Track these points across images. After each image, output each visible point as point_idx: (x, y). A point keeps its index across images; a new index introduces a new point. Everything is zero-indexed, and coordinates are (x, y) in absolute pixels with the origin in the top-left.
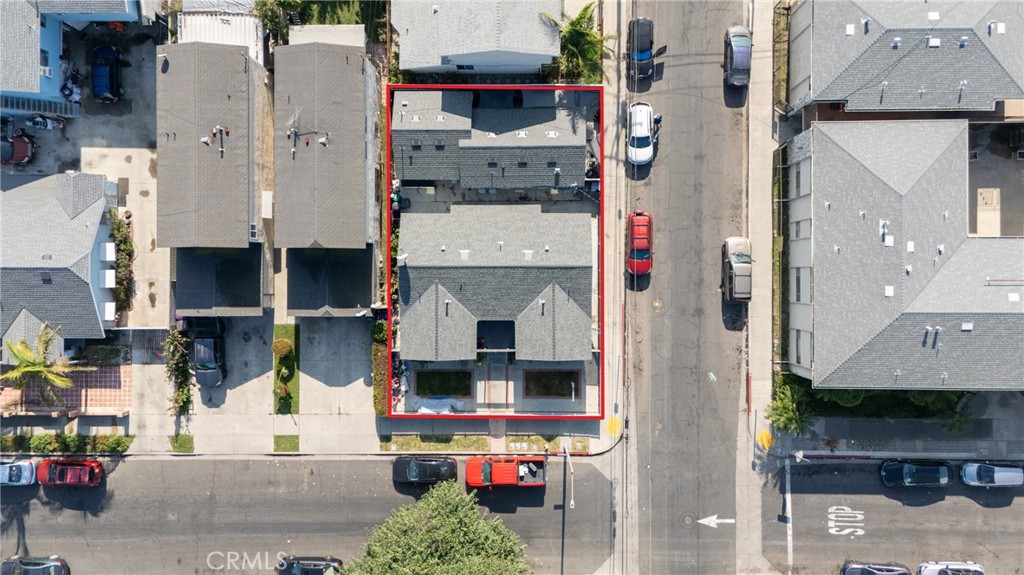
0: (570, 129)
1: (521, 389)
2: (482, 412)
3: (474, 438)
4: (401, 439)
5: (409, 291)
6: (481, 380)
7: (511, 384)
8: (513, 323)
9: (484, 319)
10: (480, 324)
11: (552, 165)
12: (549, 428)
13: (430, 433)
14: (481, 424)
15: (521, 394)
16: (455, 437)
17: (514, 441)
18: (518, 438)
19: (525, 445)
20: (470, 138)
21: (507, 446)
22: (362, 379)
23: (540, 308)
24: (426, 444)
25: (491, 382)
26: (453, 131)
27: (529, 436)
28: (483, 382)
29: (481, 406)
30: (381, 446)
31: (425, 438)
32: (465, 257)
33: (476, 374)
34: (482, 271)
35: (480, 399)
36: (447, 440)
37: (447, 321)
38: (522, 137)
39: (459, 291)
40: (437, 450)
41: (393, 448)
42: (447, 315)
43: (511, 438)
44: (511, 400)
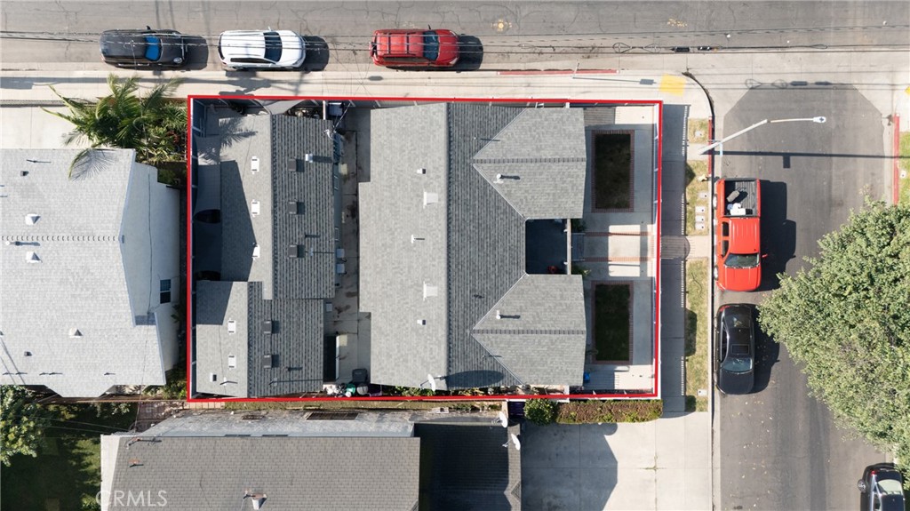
0: (248, 139)
1: (620, 215)
2: (652, 270)
3: (689, 280)
4: (690, 383)
5: (483, 372)
6: (607, 271)
7: (612, 229)
8: (528, 223)
9: (523, 263)
10: (530, 270)
11: (300, 165)
12: (674, 175)
13: (682, 343)
14: (671, 269)
15: (628, 215)
16: (688, 306)
17: (694, 224)
18: (689, 218)
19: (698, 209)
20: (260, 284)
21: (701, 234)
22: (608, 438)
23: (508, 181)
24: (697, 347)
25: (610, 257)
26: (249, 308)
27: (686, 204)
28: (611, 268)
29: (643, 271)
30: (701, 410)
31: (690, 349)
32: (434, 291)
33: (598, 278)
34: (453, 266)
35: (633, 272)
36: (692, 319)
37: (527, 316)
38: (259, 208)
39: (482, 299)
40: (706, 333)
41: (704, 393)
42: (518, 317)
43: (689, 229)
44: (636, 228)
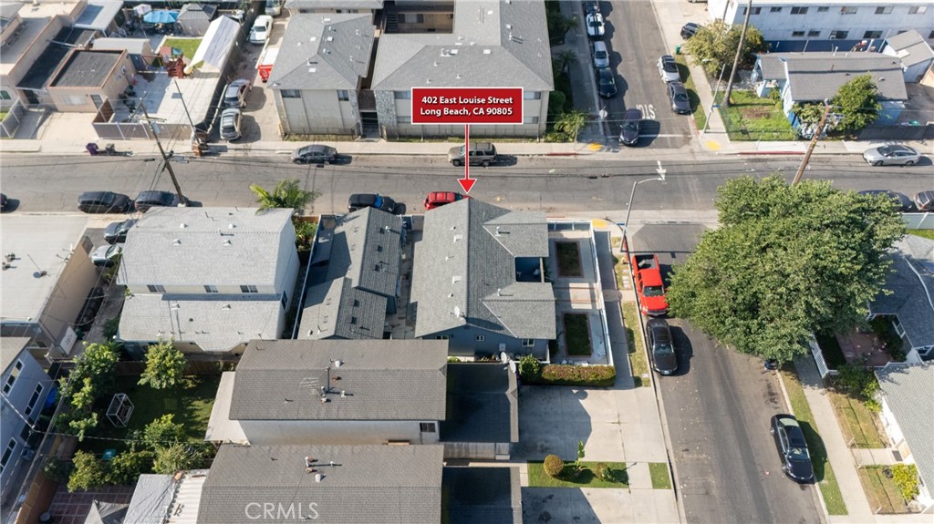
0: (354, 220)
1: (575, 279)
2: (601, 305)
3: (625, 312)
4: (636, 370)
6: (570, 306)
7: (571, 285)
8: (516, 259)
9: (514, 277)
11: (382, 231)
12: (608, 262)
13: (626, 346)
14: (611, 307)
15: (580, 279)
16: (627, 326)
17: (623, 284)
18: (619, 281)
19: (624, 278)
20: (351, 280)
21: (628, 289)
22: (581, 401)
23: (503, 235)
24: (637, 349)
25: (572, 298)
26: (343, 290)
27: (616, 274)
28: (572, 305)
29: (594, 306)
30: (646, 386)
31: (632, 349)
32: (459, 278)
33: (564, 310)
35: (589, 307)
36: (630, 333)
37: (517, 295)
40: (641, 341)
41: (646, 376)
42: (512, 296)
43: (620, 286)
44: (587, 285)
